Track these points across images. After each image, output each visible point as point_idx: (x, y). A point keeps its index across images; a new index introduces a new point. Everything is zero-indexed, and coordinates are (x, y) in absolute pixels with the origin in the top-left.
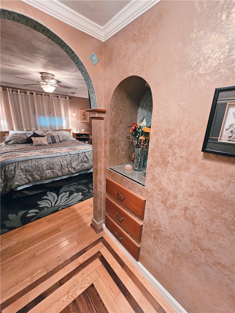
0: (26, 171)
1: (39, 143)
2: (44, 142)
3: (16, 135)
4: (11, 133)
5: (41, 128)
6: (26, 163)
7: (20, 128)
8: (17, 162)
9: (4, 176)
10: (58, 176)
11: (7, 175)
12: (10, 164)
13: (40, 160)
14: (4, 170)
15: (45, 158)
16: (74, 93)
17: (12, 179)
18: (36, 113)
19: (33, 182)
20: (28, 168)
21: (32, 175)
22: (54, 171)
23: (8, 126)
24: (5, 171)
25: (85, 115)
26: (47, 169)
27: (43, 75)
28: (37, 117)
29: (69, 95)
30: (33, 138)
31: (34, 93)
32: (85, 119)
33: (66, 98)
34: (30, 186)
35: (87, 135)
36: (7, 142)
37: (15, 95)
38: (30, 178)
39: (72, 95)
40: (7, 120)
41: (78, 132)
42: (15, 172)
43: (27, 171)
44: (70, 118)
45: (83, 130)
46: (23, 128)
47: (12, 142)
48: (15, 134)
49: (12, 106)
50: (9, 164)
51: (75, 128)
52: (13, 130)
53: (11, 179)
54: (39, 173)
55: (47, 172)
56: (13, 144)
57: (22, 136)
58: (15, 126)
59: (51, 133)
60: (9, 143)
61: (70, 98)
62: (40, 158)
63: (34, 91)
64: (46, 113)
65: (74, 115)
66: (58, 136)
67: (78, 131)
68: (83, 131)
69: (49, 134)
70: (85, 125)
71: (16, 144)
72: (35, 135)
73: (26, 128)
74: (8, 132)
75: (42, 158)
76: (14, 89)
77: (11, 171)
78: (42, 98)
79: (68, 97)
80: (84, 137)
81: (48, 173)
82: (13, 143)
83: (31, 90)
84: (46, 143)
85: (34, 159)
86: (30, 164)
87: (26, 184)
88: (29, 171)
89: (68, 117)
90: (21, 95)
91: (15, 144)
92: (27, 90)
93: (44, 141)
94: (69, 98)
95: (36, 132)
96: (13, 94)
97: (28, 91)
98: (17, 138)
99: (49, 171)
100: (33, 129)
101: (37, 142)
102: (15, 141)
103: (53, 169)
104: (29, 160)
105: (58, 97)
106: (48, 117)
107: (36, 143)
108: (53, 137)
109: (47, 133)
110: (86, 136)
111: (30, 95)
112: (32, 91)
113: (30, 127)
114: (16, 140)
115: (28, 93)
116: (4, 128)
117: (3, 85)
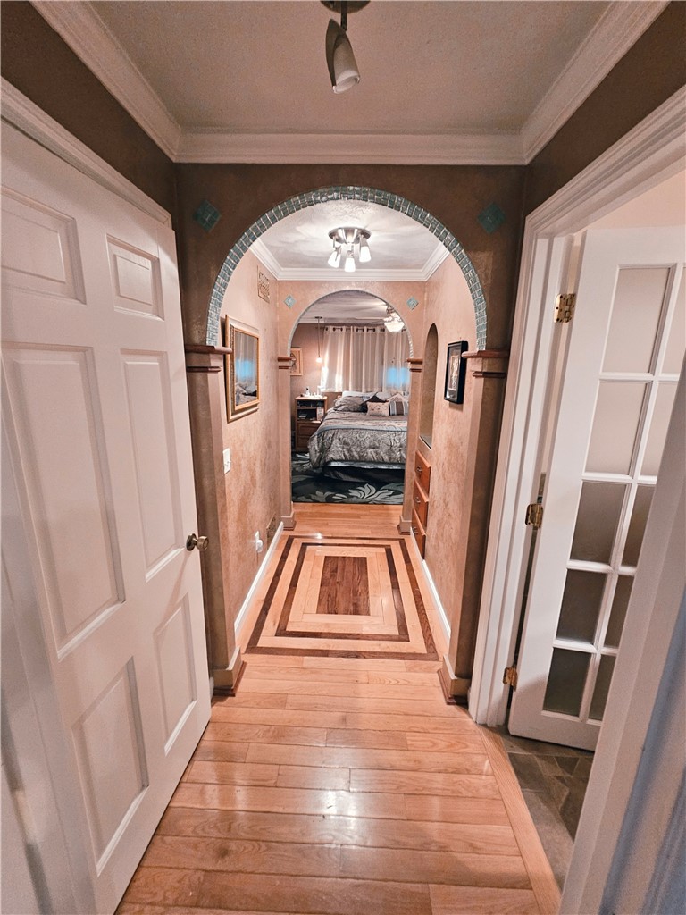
1: (376, 411)
2: (383, 411)
3: (349, 398)
4: (345, 394)
5: (388, 388)
6: (347, 432)
7: (357, 387)
10: (383, 463)
13: (364, 432)
15: (372, 430)
17: (328, 448)
18: (385, 361)
19: (350, 461)
20: (347, 439)
21: (349, 451)
22: (379, 451)
23: (343, 385)
26: (370, 447)
28: (384, 370)
30: (369, 404)
34: (346, 465)
36: (336, 408)
37: (360, 336)
38: (346, 453)
42: (332, 441)
43: (345, 443)
46: (361, 387)
47: (343, 407)
48: (349, 396)
52: (348, 390)
54: (359, 450)
55: (370, 450)
56: (343, 410)
57: (356, 400)
58: (352, 385)
59: (400, 397)
64: (399, 362)
69: (396, 398)
71: (346, 411)
72: (375, 399)
73: (366, 387)
74: (340, 394)
76: (360, 327)
77: (329, 439)
81: (371, 453)
84: (386, 412)
86: (351, 434)
87: (341, 461)
88: (348, 444)
90: (368, 334)
93: (383, 408)
95: (378, 395)
96: (357, 335)
97: (378, 327)
98: (350, 403)
99: (372, 450)
100: (376, 390)
101: (373, 410)
102: (346, 406)
103: (378, 448)
107: (371, 412)
108: (400, 405)
109: (394, 397)
111: (379, 333)
113: (372, 387)
116: (338, 387)
117: (347, 322)
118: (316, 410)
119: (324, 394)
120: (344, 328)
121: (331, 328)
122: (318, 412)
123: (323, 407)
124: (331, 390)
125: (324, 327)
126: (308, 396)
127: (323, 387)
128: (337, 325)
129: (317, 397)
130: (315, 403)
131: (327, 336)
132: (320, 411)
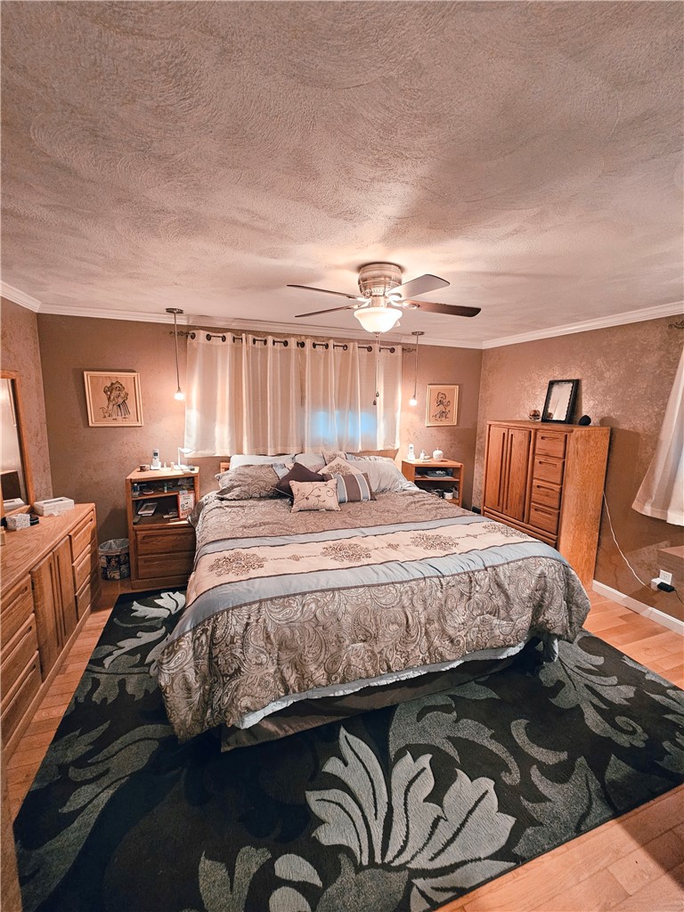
0: (280, 644)
1: (313, 502)
2: (327, 499)
3: (247, 470)
4: (236, 462)
5: (314, 445)
6: (285, 607)
7: (259, 448)
8: (254, 602)
9: (206, 662)
10: (389, 671)
11: (217, 656)
12: (233, 609)
13: (334, 596)
14: (209, 633)
15: (349, 588)
16: (422, 333)
17: (231, 676)
18: (306, 401)
19: (299, 690)
20: (288, 632)
22: (377, 647)
23: (231, 442)
24: (212, 640)
25: (445, 401)
26: (355, 640)
27: (366, 275)
28: (307, 414)
29: (404, 341)
30: (295, 485)
31: (308, 343)
32: (443, 414)
33: (392, 350)
34: (284, 705)
35: (451, 470)
36: (222, 492)
37: (259, 353)
38: (291, 676)
39: (413, 340)
40: (231, 424)
41: (421, 460)
42: (244, 647)
43: (283, 645)
44: (398, 414)
45: (437, 453)
46: (265, 445)
47: (236, 491)
48: (246, 466)
49: (249, 384)
50: (228, 610)
51: (412, 445)
52: (240, 452)
53: (226, 675)
54: (324, 657)
56: (238, 498)
57: (262, 473)
58: (248, 441)
59: (343, 463)
60: (227, 496)
61: (407, 349)
62: (333, 590)
63: (307, 337)
64: (332, 400)
65: (413, 403)
66: (366, 475)
67: (422, 455)
68: (437, 456)
69: (339, 467)
70: (442, 437)
71: (245, 499)
72: (300, 473)
73: (275, 445)
74: (228, 460)
75: (339, 589)
76: (260, 336)
77: (232, 642)
78: (326, 354)
79: (399, 349)
80: (439, 477)
82: (237, 496)
83: (301, 335)
84: (332, 503)
85: (312, 592)
86: (299, 614)
87: (275, 699)
88: (292, 647)
89: (394, 412)
90: (275, 351)
91: (241, 499)
92: (289, 335)
93: (326, 494)
94: (403, 349)
95: (301, 460)
96: (255, 350)
97: (293, 339)
98: (250, 480)
99: (360, 647)
100: (293, 450)
101: (307, 498)
102: (243, 488)
104: (295, 595)
105: (370, 349)
106: (336, 412)
107: (303, 504)
108: (351, 481)
109: (333, 464)
110: (447, 475)
111: (296, 350)
112: (303, 338)
113: (285, 443)
114: (246, 488)
115: (293, 342)
116: (221, 447)
117: (234, 326)
118: (176, 498)
119: (192, 463)
120: (229, 336)
121: (202, 335)
122: (182, 501)
123: (192, 488)
124: (207, 453)
125: (186, 333)
126: (159, 470)
127: (189, 451)
128: (213, 331)
129: (178, 470)
130: (174, 482)
131: (196, 350)
132: (186, 500)
